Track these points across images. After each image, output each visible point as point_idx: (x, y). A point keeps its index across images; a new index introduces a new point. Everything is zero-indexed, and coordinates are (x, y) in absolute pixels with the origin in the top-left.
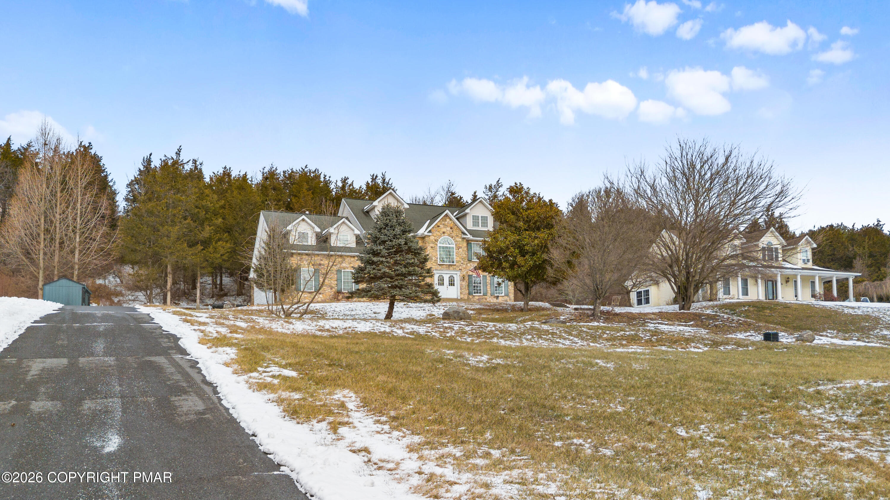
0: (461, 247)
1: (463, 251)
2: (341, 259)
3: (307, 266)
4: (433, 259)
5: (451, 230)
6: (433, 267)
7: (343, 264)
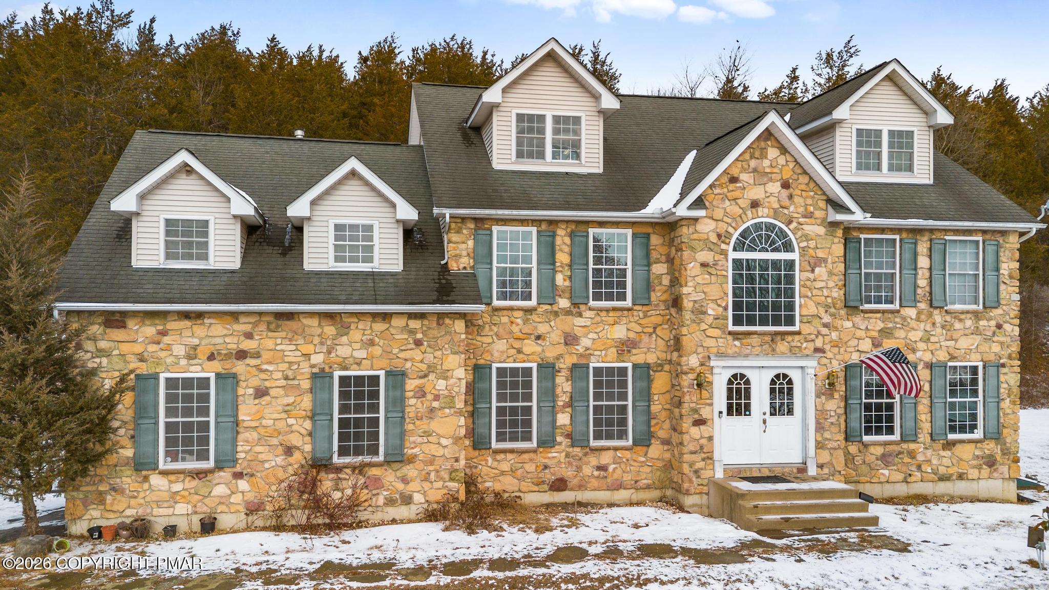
0: (820, 261)
1: (831, 273)
2: (330, 330)
3: (183, 362)
4: (710, 312)
5: (785, 193)
6: (710, 343)
7: (338, 347)
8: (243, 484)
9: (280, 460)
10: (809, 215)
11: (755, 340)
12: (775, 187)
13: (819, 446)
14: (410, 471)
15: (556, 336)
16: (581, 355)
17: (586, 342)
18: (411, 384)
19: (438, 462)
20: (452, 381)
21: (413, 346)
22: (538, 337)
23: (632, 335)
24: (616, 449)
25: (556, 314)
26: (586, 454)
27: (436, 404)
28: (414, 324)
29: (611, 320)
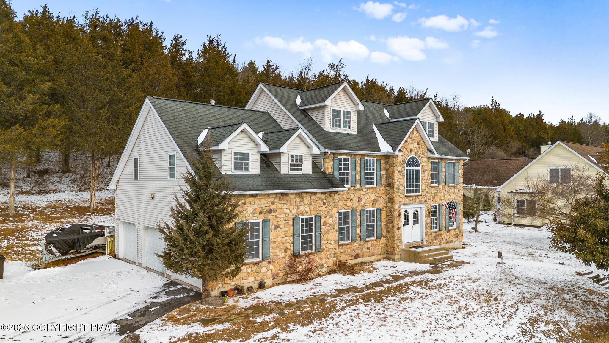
0: (426, 170)
2: (298, 200)
3: (251, 215)
4: (401, 189)
5: (418, 146)
6: (401, 200)
7: (301, 207)
8: (271, 266)
9: (283, 255)
10: (423, 154)
11: (411, 198)
12: (415, 144)
13: (426, 234)
14: (322, 255)
15: (356, 199)
16: (363, 206)
17: (364, 201)
18: (323, 220)
19: (331, 250)
20: (334, 218)
21: (322, 205)
22: (351, 200)
23: (376, 197)
24: (372, 241)
25: (356, 190)
26: (364, 244)
27: (329, 228)
28: (323, 196)
29: (371, 192)
